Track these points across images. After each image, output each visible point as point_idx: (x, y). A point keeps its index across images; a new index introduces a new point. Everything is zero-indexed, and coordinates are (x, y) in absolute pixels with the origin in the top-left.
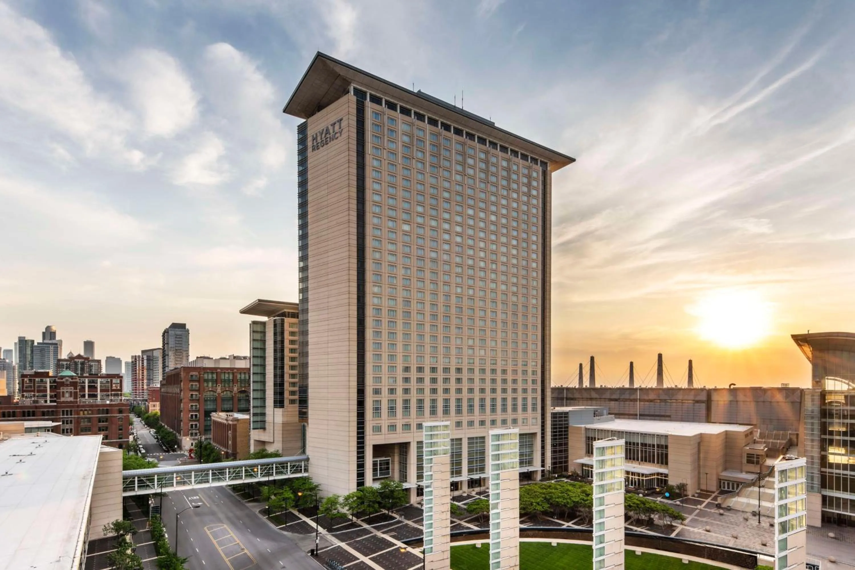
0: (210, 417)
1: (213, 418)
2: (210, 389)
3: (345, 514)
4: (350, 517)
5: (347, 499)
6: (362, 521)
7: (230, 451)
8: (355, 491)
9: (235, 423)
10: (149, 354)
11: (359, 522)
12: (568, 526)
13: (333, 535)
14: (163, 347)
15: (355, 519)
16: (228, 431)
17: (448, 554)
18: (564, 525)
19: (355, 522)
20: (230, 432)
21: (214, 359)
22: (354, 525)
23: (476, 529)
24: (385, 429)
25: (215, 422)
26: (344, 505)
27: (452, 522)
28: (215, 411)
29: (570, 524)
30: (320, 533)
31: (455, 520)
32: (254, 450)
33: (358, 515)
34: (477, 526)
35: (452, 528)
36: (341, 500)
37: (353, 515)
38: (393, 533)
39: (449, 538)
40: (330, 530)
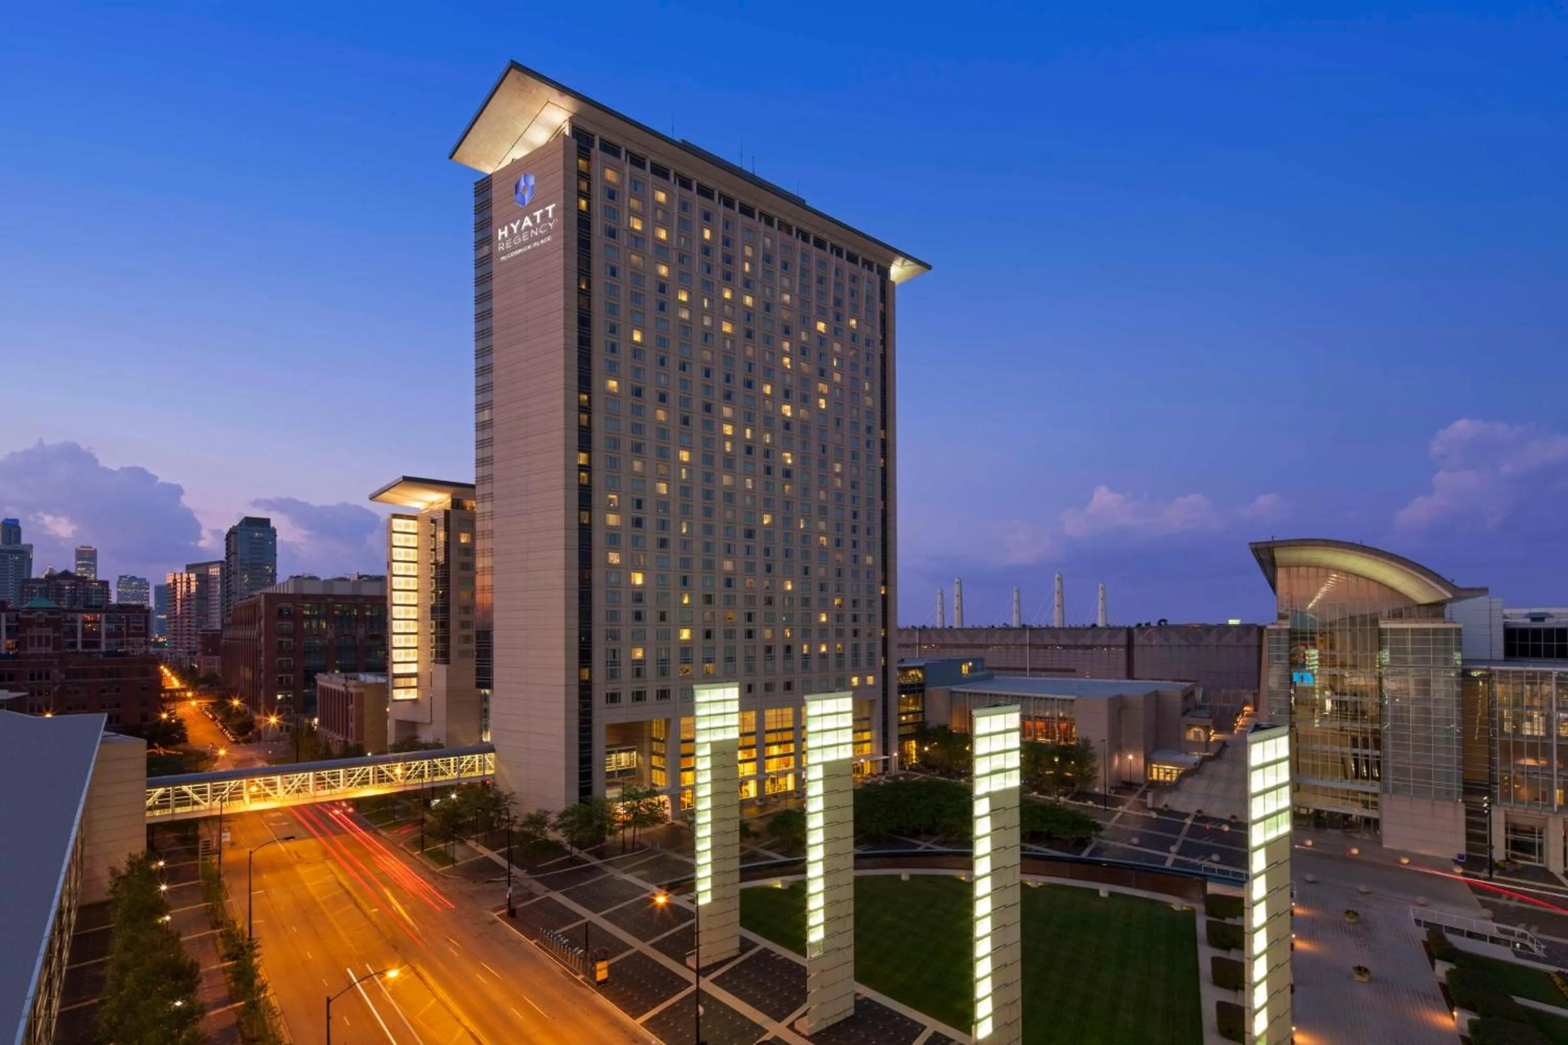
0: (315, 681)
1: (320, 683)
2: (315, 633)
3: (558, 841)
4: (568, 848)
5: (563, 815)
6: (589, 853)
7: (351, 742)
8: (577, 803)
9: (362, 690)
10: (202, 571)
11: (583, 855)
12: (927, 848)
13: (538, 879)
14: (227, 558)
15: (575, 851)
16: (347, 705)
17: (736, 903)
18: (919, 846)
19: (576, 856)
20: (350, 707)
21: (322, 579)
22: (573, 861)
23: (782, 859)
24: (626, 698)
25: (324, 690)
26: (555, 828)
27: (742, 849)
28: (324, 671)
29: (928, 844)
30: (515, 877)
31: (746, 845)
32: (396, 738)
33: (580, 845)
34: (782, 854)
35: (743, 860)
36: (553, 819)
37: (572, 843)
38: (643, 872)
39: (737, 877)
40: (531, 871)
